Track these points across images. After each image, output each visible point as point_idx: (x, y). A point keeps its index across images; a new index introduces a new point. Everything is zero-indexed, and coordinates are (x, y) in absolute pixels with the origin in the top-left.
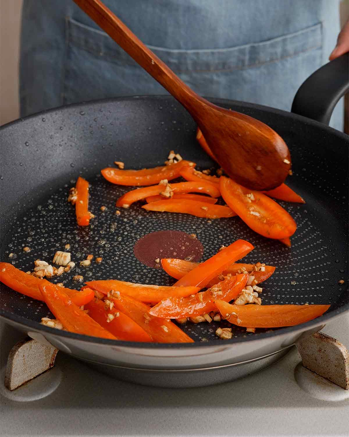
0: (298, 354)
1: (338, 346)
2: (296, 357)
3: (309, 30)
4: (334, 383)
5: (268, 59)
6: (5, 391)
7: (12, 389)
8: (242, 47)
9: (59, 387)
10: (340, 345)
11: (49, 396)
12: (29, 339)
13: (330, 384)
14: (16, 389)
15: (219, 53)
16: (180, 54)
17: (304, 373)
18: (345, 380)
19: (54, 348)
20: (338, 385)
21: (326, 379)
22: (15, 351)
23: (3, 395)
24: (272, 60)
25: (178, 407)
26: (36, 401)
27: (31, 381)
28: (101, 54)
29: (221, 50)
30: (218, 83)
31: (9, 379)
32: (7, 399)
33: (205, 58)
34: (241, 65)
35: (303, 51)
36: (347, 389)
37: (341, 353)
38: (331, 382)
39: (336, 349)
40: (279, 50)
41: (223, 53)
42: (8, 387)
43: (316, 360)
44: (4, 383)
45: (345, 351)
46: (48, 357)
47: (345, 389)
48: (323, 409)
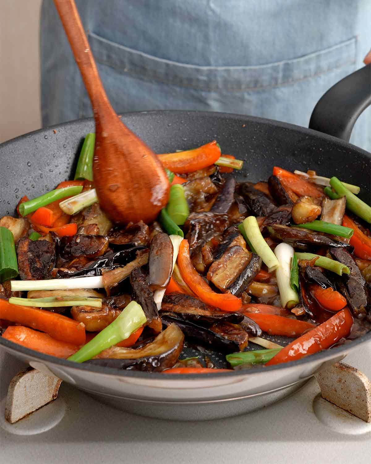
0: (316, 385)
1: (360, 376)
2: (315, 388)
3: (343, 44)
4: (355, 415)
5: (302, 77)
6: (5, 423)
7: (13, 422)
8: (276, 64)
9: (62, 420)
10: (361, 375)
11: (52, 429)
12: (30, 369)
13: (350, 417)
14: (17, 422)
15: (251, 70)
16: (210, 71)
17: (323, 405)
18: (367, 413)
19: (58, 379)
20: (360, 418)
21: (347, 411)
22: (16, 381)
23: (4, 428)
24: (305, 77)
25: (189, 441)
26: (38, 435)
27: (33, 413)
28: (126, 70)
29: (253, 67)
30: (249, 102)
31: (10, 411)
32: (8, 432)
33: (236, 76)
34: (275, 83)
35: (337, 67)
36: (369, 421)
37: (363, 384)
38: (352, 414)
39: (357, 379)
40: (313, 67)
41: (255, 70)
42: (8, 419)
43: (336, 391)
44: (4, 416)
45: (367, 381)
46: (51, 388)
47: (367, 422)
48: (343, 443)
